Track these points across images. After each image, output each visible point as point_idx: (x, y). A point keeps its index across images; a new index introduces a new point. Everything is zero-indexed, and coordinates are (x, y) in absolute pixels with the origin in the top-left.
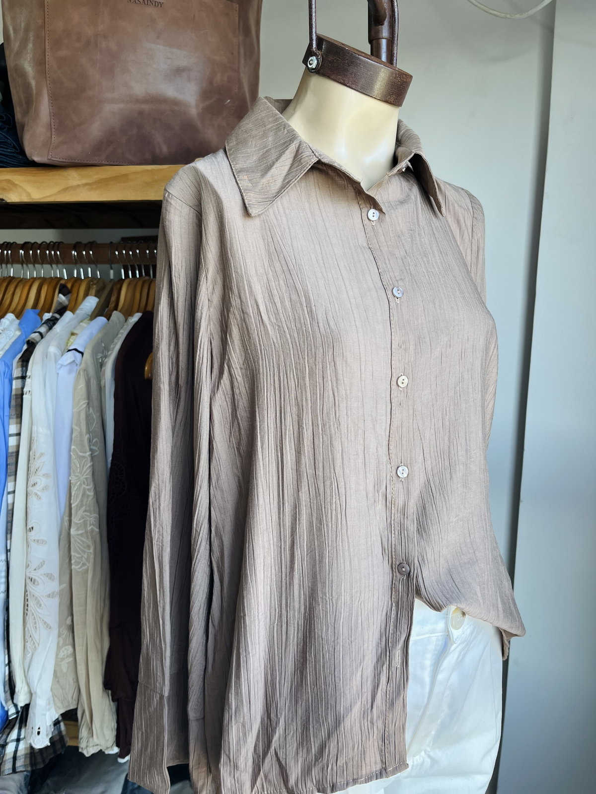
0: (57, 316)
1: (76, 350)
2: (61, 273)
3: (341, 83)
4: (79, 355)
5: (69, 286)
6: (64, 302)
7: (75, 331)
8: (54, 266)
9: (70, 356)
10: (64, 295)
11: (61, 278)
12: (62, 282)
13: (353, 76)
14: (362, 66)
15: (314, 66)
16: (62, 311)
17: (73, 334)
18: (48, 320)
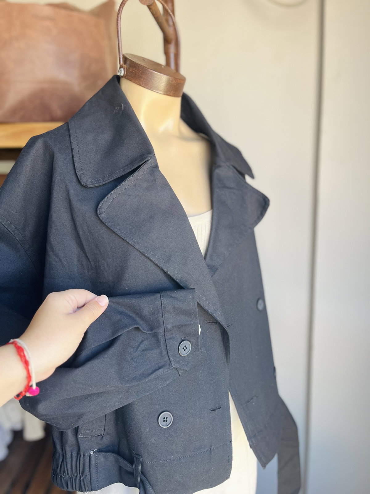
3: (138, 84)
13: (145, 80)
14: (150, 75)
15: (122, 74)
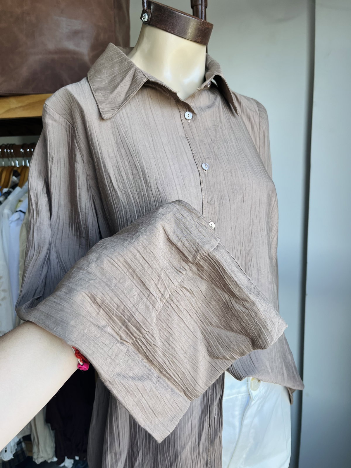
0: (11, 190)
1: (21, 211)
2: (15, 163)
4: (22, 214)
5: (19, 171)
6: (16, 181)
7: (22, 199)
8: (10, 159)
9: (16, 216)
10: (16, 177)
11: (15, 166)
12: (15, 169)
15: (146, 20)
16: (14, 187)
17: (20, 201)
18: (6, 193)
